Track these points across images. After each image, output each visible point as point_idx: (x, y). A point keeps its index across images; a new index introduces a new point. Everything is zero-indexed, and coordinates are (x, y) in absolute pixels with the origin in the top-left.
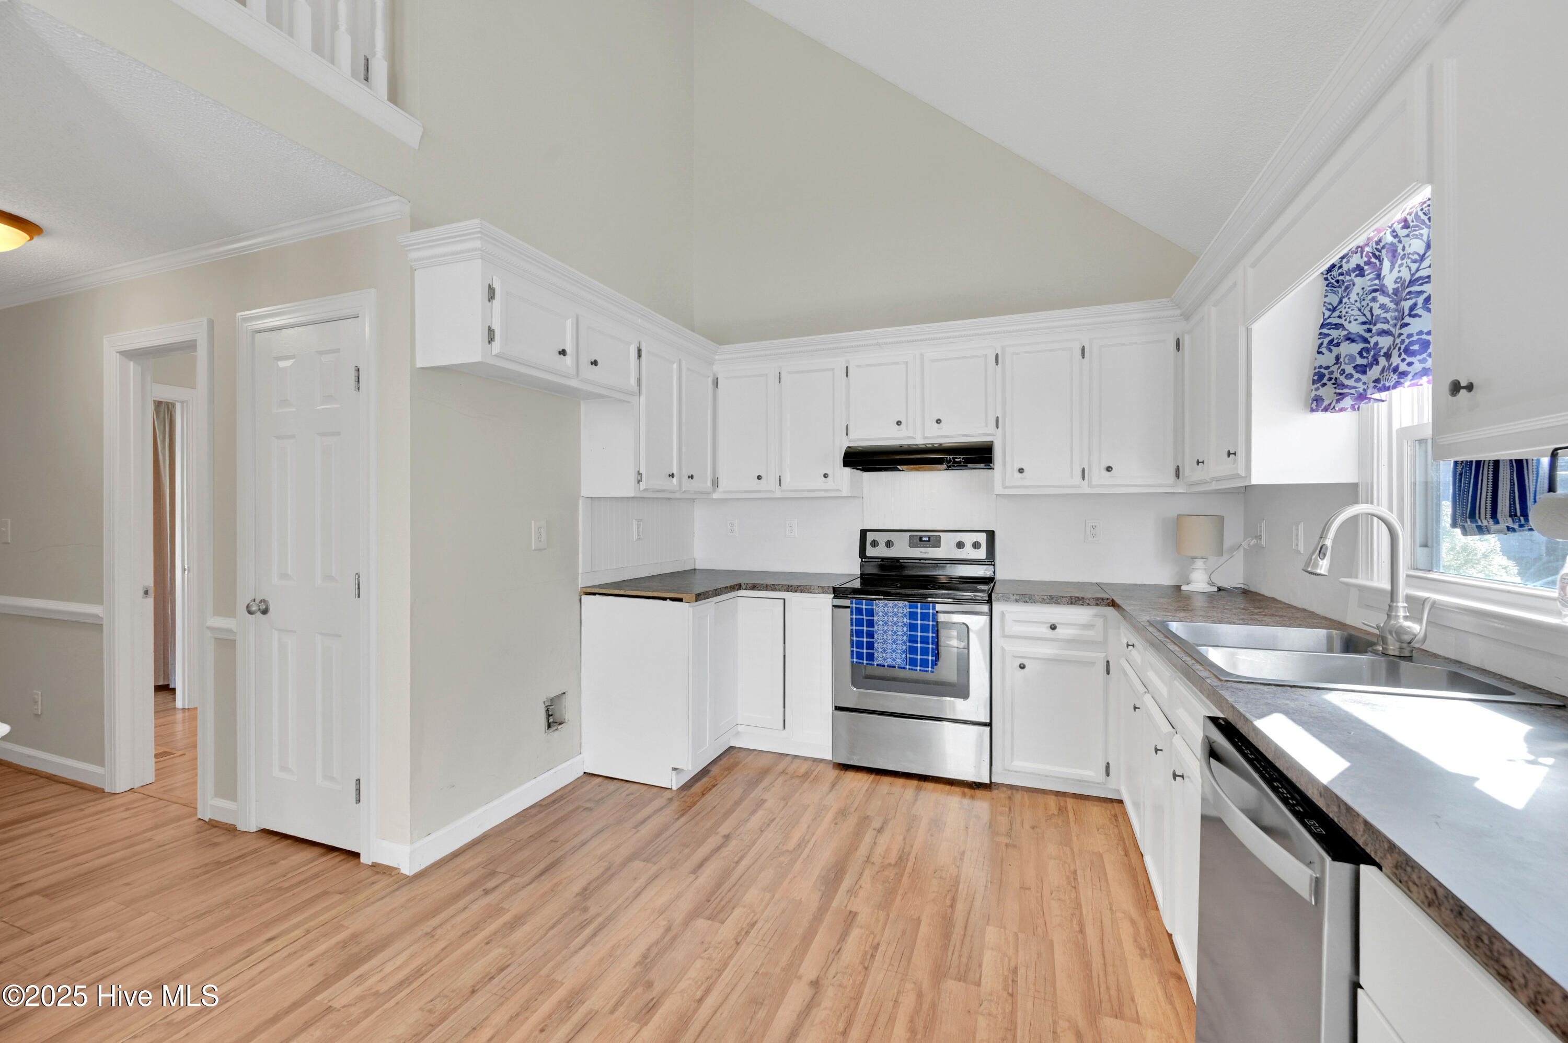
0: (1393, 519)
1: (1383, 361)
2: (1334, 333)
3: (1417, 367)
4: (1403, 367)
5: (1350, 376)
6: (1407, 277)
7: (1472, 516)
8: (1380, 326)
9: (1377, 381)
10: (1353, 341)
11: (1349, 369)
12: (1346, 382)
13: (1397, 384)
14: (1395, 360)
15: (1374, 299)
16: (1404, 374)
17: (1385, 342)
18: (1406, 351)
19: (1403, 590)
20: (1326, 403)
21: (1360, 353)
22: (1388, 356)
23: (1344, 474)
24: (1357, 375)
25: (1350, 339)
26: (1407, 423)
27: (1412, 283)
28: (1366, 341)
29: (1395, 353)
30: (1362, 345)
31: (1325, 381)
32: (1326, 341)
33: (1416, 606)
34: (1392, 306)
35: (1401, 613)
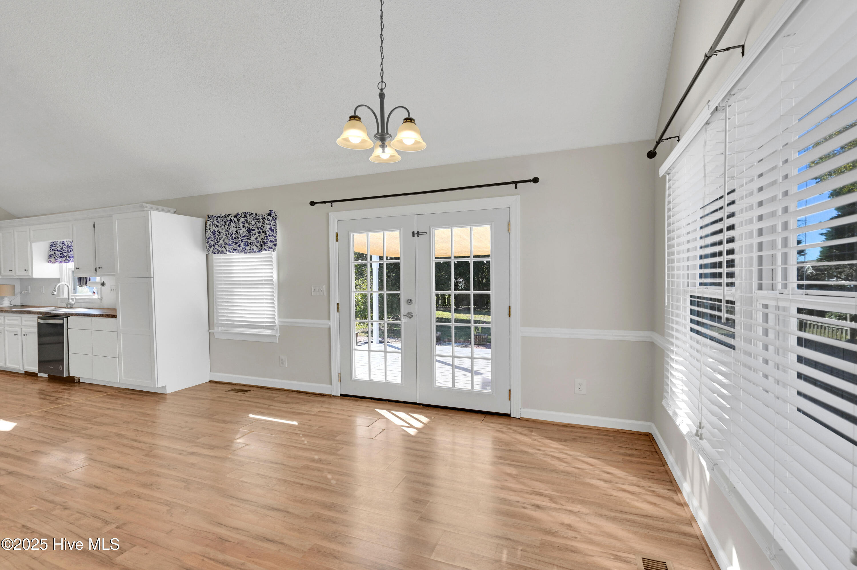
0: (68, 284)
1: (65, 257)
2: (54, 248)
3: (72, 260)
4: (69, 260)
5: (58, 258)
6: (69, 245)
7: (80, 284)
8: (64, 251)
9: (64, 261)
10: (58, 251)
11: (58, 256)
12: (57, 259)
13: (68, 262)
14: (68, 258)
15: (63, 245)
16: (69, 261)
17: (66, 254)
18: (70, 257)
19: (70, 297)
20: (52, 262)
21: (60, 254)
22: (66, 257)
23: (57, 276)
24: (59, 258)
25: (58, 250)
26: (70, 267)
27: (70, 246)
28: (61, 252)
29: (68, 257)
30: (60, 252)
31: (52, 257)
32: (52, 249)
33: (73, 299)
34: (67, 248)
35: (70, 300)
